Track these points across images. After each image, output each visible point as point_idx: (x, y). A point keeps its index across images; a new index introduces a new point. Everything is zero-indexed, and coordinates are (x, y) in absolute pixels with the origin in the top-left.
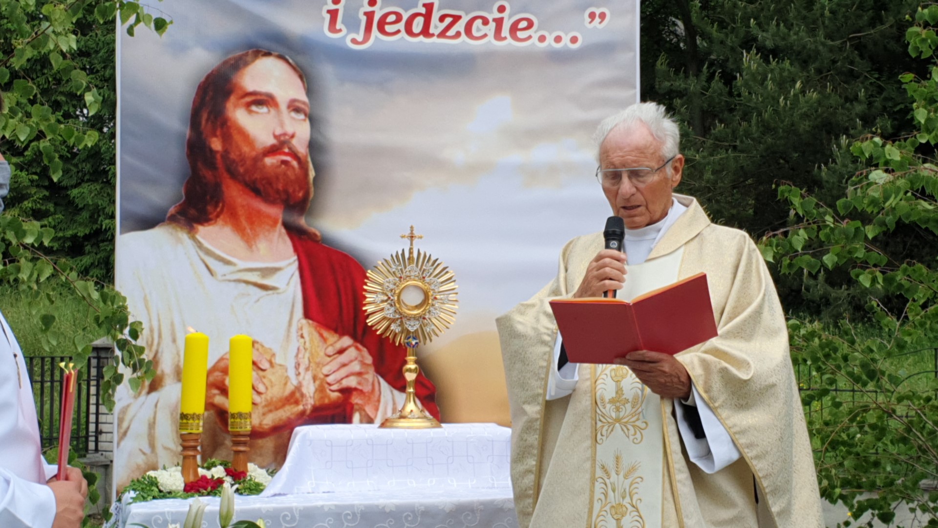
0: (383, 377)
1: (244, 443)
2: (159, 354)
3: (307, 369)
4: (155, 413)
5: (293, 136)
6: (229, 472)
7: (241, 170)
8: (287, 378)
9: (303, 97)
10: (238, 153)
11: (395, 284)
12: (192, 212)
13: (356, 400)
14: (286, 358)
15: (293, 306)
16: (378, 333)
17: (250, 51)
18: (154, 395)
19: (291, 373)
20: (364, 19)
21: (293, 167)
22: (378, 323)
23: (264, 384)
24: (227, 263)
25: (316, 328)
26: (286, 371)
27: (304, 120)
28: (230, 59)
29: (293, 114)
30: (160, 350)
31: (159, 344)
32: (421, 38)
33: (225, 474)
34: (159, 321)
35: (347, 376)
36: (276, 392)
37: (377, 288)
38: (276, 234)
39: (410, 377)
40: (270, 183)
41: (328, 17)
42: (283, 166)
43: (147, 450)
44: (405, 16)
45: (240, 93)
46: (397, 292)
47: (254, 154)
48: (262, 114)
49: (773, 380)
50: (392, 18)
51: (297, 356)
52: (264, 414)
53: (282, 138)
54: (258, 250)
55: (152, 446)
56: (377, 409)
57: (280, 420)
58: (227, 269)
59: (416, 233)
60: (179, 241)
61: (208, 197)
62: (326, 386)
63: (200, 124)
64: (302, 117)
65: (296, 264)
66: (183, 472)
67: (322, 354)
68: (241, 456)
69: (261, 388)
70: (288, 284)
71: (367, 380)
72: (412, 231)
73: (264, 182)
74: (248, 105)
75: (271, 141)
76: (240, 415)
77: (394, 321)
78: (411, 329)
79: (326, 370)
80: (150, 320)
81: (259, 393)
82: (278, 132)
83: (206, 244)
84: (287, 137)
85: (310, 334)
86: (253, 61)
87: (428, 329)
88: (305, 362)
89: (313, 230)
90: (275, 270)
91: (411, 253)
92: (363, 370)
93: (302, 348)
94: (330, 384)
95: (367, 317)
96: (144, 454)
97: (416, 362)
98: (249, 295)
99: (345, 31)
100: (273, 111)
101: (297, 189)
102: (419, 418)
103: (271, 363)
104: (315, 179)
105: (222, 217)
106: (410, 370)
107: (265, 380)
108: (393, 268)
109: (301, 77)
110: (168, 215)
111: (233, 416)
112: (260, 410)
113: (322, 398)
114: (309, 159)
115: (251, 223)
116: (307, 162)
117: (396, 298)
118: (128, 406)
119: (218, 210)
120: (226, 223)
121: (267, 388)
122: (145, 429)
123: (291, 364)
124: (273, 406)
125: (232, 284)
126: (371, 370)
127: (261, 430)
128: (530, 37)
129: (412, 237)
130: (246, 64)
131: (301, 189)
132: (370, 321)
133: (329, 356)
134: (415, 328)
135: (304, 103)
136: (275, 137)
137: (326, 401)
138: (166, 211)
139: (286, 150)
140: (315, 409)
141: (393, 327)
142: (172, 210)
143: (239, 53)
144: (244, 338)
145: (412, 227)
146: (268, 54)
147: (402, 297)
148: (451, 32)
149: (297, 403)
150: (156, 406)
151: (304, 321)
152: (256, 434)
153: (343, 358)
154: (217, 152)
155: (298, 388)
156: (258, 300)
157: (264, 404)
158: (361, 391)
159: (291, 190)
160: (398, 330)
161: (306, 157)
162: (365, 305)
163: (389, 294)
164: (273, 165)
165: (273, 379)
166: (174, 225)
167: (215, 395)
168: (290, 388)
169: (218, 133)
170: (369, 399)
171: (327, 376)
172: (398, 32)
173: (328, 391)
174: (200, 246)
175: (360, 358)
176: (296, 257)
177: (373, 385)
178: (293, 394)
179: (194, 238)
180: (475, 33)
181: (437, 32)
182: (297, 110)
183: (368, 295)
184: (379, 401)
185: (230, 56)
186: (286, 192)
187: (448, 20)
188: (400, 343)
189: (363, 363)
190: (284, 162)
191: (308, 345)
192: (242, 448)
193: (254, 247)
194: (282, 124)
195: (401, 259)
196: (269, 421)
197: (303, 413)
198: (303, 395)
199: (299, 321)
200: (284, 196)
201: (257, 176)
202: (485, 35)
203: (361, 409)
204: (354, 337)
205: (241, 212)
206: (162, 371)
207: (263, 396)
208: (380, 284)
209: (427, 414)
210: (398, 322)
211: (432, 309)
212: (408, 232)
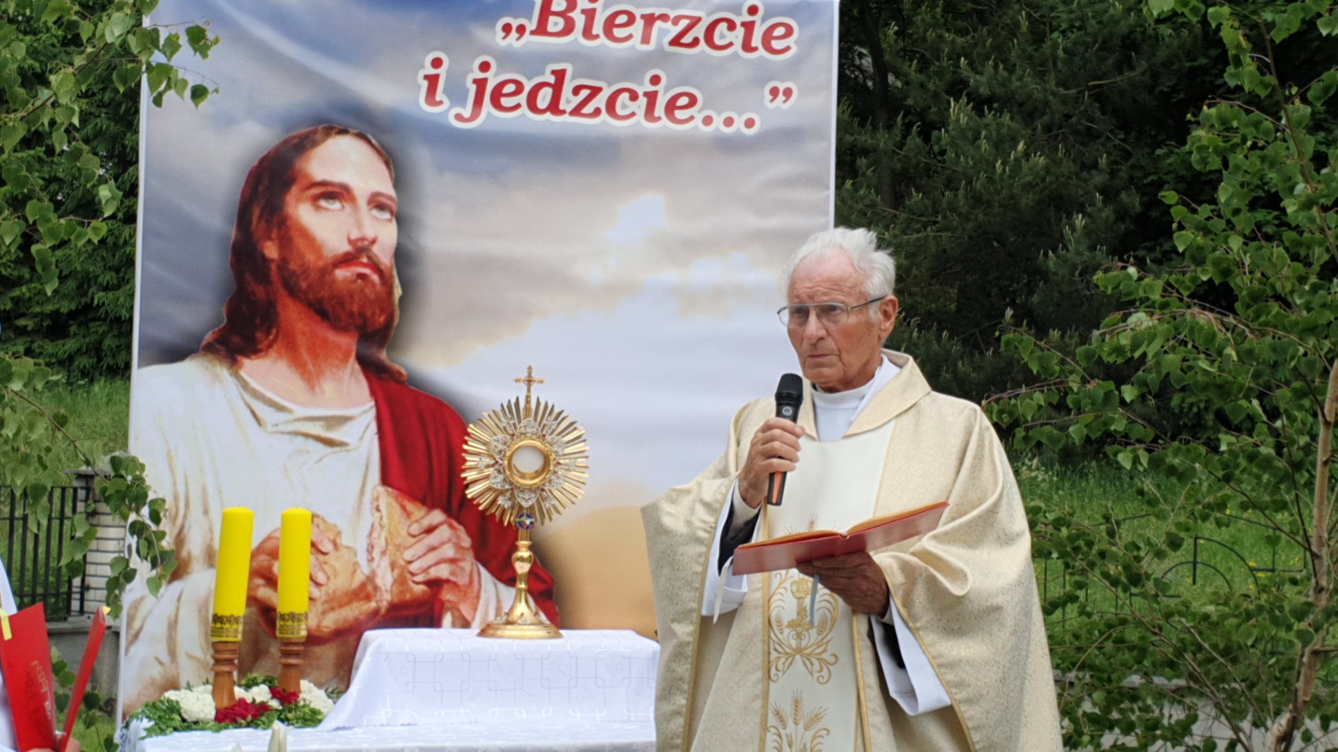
0: (484, 565)
1: (296, 654)
2: (186, 530)
3: (383, 553)
4: (178, 609)
5: (373, 242)
6: (275, 693)
7: (304, 285)
8: (356, 564)
9: (389, 189)
10: (300, 263)
11: (505, 444)
12: (236, 339)
13: (447, 595)
14: (355, 538)
15: (367, 468)
16: (481, 508)
17: (320, 127)
18: (177, 586)
19: (362, 558)
20: (473, 89)
21: (373, 284)
22: (482, 494)
23: (325, 572)
24: (281, 409)
25: (396, 499)
26: (355, 555)
27: (390, 221)
28: (294, 137)
29: (375, 212)
30: (187, 526)
31: (185, 516)
32: (548, 115)
33: (270, 696)
34: (187, 485)
35: (437, 564)
36: (341, 583)
37: (481, 448)
38: (348, 372)
39: (522, 568)
40: (342, 304)
41: (425, 84)
42: (360, 281)
43: (165, 658)
44: (528, 86)
45: (305, 182)
46: (508, 454)
47: (321, 263)
48: (333, 211)
49: (998, 601)
50: (510, 88)
51: (370, 535)
52: (324, 613)
53: (360, 244)
54: (323, 392)
55: (172, 653)
56: (475, 609)
57: (345, 621)
58: (281, 417)
59: (535, 376)
60: (217, 378)
61: (258, 321)
62: (408, 576)
63: (250, 223)
64: (387, 216)
65: (373, 412)
66: (214, 694)
67: (404, 533)
68: (293, 672)
69: (321, 578)
70: (362, 438)
71: (463, 569)
72: (530, 374)
73: (333, 302)
74: (316, 199)
75: (345, 248)
76: (293, 616)
77: (502, 493)
78: (525, 504)
79: (408, 555)
80: (175, 484)
81: (318, 584)
82: (354, 236)
83: (253, 383)
84: (366, 243)
85: (388, 505)
86: (323, 140)
87: (546, 505)
88: (380, 544)
89: (397, 367)
90: (345, 420)
91: (528, 402)
92: (458, 556)
93: (377, 525)
94: (413, 574)
95: (467, 486)
96: (161, 663)
97: (531, 548)
98: (308, 452)
99: (447, 103)
100: (348, 207)
101: (378, 312)
102: (532, 624)
103: (335, 544)
104: (402, 299)
105: (275, 347)
106: (522, 559)
107: (325, 567)
108: (504, 422)
109: (387, 163)
110: (204, 343)
111: (283, 617)
112: (319, 607)
113: (402, 592)
114: (395, 273)
115: (315, 357)
116: (392, 276)
117: (506, 462)
118: (142, 599)
119: (271, 337)
120: (280, 355)
121: (328, 578)
122: (162, 630)
123: (361, 546)
124: (335, 602)
125: (287, 437)
126: (470, 556)
127: (318, 634)
128: (692, 118)
129: (529, 381)
130: (315, 144)
131: (382, 311)
132: (471, 492)
133: (414, 536)
134: (530, 503)
135: (390, 198)
136: (350, 242)
137: (408, 597)
138: (200, 339)
139: (365, 260)
140: (393, 607)
141: (501, 501)
142: (208, 337)
143: (304, 130)
144: (303, 512)
145: (530, 368)
146: (343, 132)
147: (515, 461)
148: (588, 109)
149: (368, 598)
150: (179, 599)
151: (381, 489)
152: (314, 639)
153: (432, 539)
154: (273, 260)
155: (371, 578)
156: (321, 460)
157: (324, 598)
158: (455, 584)
159: (369, 313)
160: (507, 505)
161: (391, 270)
162: (464, 471)
163: (497, 457)
164: (346, 280)
165: (338, 566)
166: (210, 357)
167: (258, 586)
168: (359, 578)
169: (274, 235)
170: (465, 593)
171: (410, 562)
172: (518, 106)
173: (411, 584)
174: (245, 386)
175: (454, 540)
176: (372, 403)
177: (471, 575)
178: (363, 586)
179: (236, 375)
180: (619, 110)
181: (569, 108)
182: (381, 207)
183: (468, 458)
184: (478, 597)
185: (294, 133)
186: (362, 315)
187: (584, 93)
188: (509, 522)
189: (458, 547)
190: (361, 276)
191: (385, 521)
192: (293, 661)
193: (317, 388)
194: (359, 226)
195: (513, 410)
196: (330, 622)
197: (376, 612)
198: (376, 588)
199: (374, 488)
200: (359, 321)
201: (325, 293)
202: (633, 114)
203: (455, 608)
204: (448, 511)
205: (301, 341)
206: (189, 553)
207: (323, 589)
208: (485, 444)
209: (543, 617)
210: (508, 495)
211: (553, 477)
212: (524, 375)
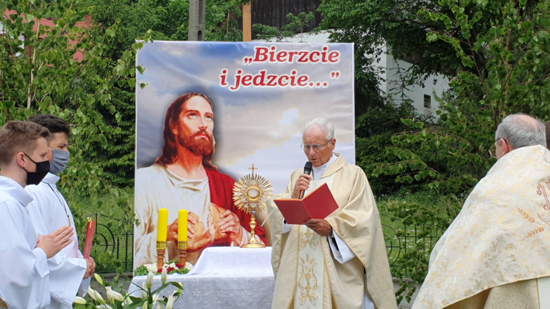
0: (244, 227)
1: (184, 254)
2: (152, 218)
3: (212, 224)
4: (150, 242)
5: (206, 128)
6: (177, 265)
7: (185, 142)
8: (204, 228)
9: (211, 112)
10: (184, 135)
11: (246, 188)
12: (165, 159)
13: (232, 236)
14: (203, 220)
15: (206, 198)
16: (239, 208)
17: (190, 94)
18: (150, 234)
19: (205, 225)
20: (236, 79)
21: (206, 140)
22: (239, 204)
23: (194, 230)
24: (179, 180)
25: (215, 207)
26: (203, 224)
27: (211, 121)
29: (207, 119)
30: (152, 216)
31: (152, 214)
32: (260, 86)
33: (175, 266)
34: (152, 204)
35: (229, 227)
36: (199, 233)
37: (239, 190)
38: (199, 168)
39: (253, 227)
40: (197, 147)
41: (221, 79)
42: (202, 140)
43: (147, 257)
44: (253, 77)
45: (185, 111)
46: (247, 191)
47: (190, 135)
48: (194, 119)
49: (366, 226)
50: (248, 78)
51: (208, 218)
52: (194, 242)
53: (202, 129)
54: (192, 174)
55: (149, 255)
56: (241, 240)
57: (201, 244)
58: (181, 182)
59: (254, 167)
60: (160, 171)
61: (172, 153)
62: (220, 231)
63: (168, 124)
64: (210, 119)
65: (207, 180)
66: (158, 266)
67: (218, 217)
68: (183, 259)
69: (193, 231)
70: (204, 188)
71: (237, 228)
72: (253, 167)
73: (195, 147)
74: (188, 115)
75: (198, 130)
76: (182, 242)
77: (246, 203)
78: (253, 207)
79: (220, 224)
80: (148, 204)
81: (192, 234)
82: (200, 126)
83: (171, 173)
84: (204, 128)
85: (213, 209)
86: (190, 98)
87: (260, 207)
88: (211, 221)
89: (214, 166)
90: (199, 183)
91: (253, 175)
92: (235, 224)
93: (210, 215)
94: (221, 230)
96: (146, 258)
97: (255, 220)
98: (188, 193)
99: (228, 84)
100: (198, 117)
101: (208, 149)
102: (256, 244)
103: (197, 221)
104: (216, 145)
105: (177, 161)
106: (253, 224)
107: (194, 228)
108: (245, 181)
109: (210, 103)
110: (156, 161)
111: (180, 243)
112: (193, 240)
113: (218, 236)
114: (213, 137)
115: (189, 164)
116: (212, 138)
117: (246, 194)
118: (140, 239)
119: (176, 158)
120: (179, 164)
121: (195, 232)
122: (146, 248)
123: (205, 222)
124: (198, 239)
125: (182, 189)
126: (239, 224)
127: (193, 249)
128: (306, 84)
129: (253, 169)
130: (188, 99)
131: (210, 149)
133: (221, 218)
134: (254, 206)
135: (211, 114)
136: (199, 128)
137: (220, 237)
138: (155, 160)
139: (204, 133)
140: (216, 240)
141: (245, 206)
142: (157, 159)
143: (184, 95)
145: (253, 165)
146: (196, 95)
147: (249, 193)
148: (273, 83)
149: (208, 237)
150: (150, 239)
151: (211, 204)
152: (189, 251)
153: (227, 219)
154: (175, 135)
155: (208, 232)
156: (192, 195)
157: (194, 238)
158: (234, 233)
159: (205, 150)
160: (247, 207)
161: (212, 136)
162: (233, 197)
163: (244, 192)
164: (199, 140)
165: (198, 228)
166: (158, 165)
167: (174, 234)
168: (205, 232)
169: (176, 127)
170: (238, 236)
171: (220, 226)
172: (250, 83)
173: (221, 233)
174: (169, 173)
175: (234, 219)
176: (207, 177)
177: (239, 230)
178: (206, 234)
179: (166, 170)
180: (283, 83)
181: (266, 83)
182: (208, 117)
183: (235, 193)
184: (242, 237)
185: (181, 96)
186: (203, 150)
187: (271, 78)
189: (235, 221)
190: (203, 138)
191: (212, 214)
192: (183, 256)
193: (190, 173)
194: (202, 123)
195: (248, 177)
196: (196, 245)
197: (210, 242)
198: (210, 234)
199: (209, 204)
200: (202, 152)
201: (192, 144)
202: (287, 84)
203: (235, 240)
204: (232, 210)
205: (185, 159)
206: (153, 225)
207: (194, 235)
208: (240, 188)
210: (247, 204)
211: (261, 198)
212: (251, 167)
